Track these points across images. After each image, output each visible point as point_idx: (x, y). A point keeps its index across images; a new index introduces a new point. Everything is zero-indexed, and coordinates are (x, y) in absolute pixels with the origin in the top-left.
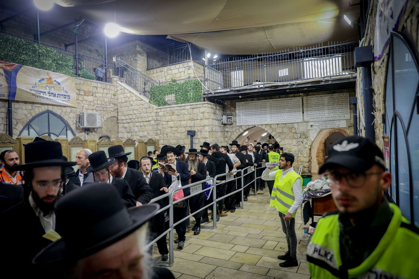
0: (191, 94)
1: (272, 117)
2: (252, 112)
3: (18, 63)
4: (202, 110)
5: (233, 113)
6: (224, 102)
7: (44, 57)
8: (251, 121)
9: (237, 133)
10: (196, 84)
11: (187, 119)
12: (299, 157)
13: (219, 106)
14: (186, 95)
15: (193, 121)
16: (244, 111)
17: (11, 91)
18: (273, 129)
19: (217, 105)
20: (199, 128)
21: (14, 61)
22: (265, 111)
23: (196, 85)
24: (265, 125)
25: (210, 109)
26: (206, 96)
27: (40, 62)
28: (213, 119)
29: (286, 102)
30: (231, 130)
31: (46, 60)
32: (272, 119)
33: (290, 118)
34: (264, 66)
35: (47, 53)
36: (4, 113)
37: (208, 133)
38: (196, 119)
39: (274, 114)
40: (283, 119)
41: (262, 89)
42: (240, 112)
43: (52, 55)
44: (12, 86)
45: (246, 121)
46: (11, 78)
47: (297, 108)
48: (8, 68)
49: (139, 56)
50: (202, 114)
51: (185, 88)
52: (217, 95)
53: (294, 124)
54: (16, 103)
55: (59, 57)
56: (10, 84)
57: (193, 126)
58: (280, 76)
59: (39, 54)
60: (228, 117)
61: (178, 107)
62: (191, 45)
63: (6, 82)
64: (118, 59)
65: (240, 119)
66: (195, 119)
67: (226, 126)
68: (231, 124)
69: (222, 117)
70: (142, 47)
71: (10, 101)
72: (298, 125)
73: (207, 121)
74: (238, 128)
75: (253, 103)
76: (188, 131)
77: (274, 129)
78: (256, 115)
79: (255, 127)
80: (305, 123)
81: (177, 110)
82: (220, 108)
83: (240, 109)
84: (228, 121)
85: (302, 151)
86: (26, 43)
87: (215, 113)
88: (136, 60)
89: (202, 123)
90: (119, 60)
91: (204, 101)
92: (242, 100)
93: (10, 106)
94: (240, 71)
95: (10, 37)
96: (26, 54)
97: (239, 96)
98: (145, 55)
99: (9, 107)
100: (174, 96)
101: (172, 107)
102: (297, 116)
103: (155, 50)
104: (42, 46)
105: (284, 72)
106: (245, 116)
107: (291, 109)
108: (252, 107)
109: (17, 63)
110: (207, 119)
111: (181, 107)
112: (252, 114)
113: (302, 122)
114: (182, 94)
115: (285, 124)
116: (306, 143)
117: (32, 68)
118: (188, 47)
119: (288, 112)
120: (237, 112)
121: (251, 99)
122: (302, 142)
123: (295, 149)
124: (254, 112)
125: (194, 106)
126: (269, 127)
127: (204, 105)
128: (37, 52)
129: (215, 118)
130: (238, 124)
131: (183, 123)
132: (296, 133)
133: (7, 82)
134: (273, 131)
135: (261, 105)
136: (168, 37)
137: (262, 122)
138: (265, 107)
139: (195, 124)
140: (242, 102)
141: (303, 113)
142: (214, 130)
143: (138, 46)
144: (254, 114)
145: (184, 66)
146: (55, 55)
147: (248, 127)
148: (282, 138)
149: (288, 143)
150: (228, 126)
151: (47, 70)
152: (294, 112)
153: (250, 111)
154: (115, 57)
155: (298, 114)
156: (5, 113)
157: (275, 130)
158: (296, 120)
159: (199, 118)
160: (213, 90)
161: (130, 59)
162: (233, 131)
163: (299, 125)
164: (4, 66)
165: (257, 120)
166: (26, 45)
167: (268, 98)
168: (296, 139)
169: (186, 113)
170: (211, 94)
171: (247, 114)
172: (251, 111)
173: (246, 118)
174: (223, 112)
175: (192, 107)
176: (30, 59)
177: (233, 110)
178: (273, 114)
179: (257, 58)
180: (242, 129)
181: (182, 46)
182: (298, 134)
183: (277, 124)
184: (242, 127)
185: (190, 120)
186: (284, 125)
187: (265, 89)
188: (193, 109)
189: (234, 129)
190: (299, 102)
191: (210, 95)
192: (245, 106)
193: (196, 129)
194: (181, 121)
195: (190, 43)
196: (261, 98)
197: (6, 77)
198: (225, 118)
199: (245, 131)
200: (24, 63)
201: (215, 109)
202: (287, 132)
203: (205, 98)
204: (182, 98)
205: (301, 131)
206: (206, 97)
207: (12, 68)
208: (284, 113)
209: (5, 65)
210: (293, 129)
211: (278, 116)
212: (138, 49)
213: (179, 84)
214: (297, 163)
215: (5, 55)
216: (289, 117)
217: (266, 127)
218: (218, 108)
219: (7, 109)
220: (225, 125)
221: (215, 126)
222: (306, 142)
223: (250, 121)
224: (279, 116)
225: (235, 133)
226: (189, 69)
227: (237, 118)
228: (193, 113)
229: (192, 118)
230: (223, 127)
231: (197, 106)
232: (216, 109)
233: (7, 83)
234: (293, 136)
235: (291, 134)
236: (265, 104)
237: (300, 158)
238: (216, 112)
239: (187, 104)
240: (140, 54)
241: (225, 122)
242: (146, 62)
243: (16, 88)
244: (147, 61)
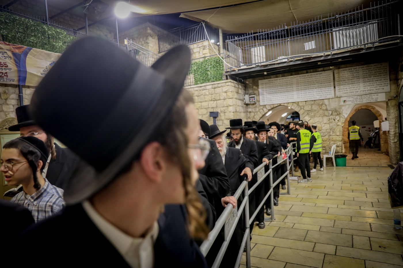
0: (211, 73)
1: (299, 94)
2: (277, 90)
3: (27, 45)
4: (225, 89)
5: (256, 92)
6: (246, 81)
7: (53, 39)
8: (276, 99)
9: (260, 113)
10: (217, 61)
11: (208, 100)
12: (330, 136)
13: (241, 85)
14: (206, 75)
15: (215, 102)
16: (267, 89)
17: (21, 75)
18: (301, 107)
19: (240, 84)
20: (222, 109)
21: (22, 43)
22: (291, 88)
23: (217, 63)
24: (292, 103)
25: (233, 87)
26: (229, 73)
27: (50, 45)
28: (236, 99)
29: (315, 77)
30: (253, 110)
31: (56, 42)
32: (299, 96)
33: (320, 94)
35: (57, 35)
36: (15, 99)
37: (232, 114)
38: (219, 99)
39: (301, 91)
40: (312, 95)
42: (263, 91)
43: (62, 37)
44: (21, 69)
45: (271, 100)
46: (21, 61)
47: (327, 83)
48: (17, 51)
49: (150, 38)
50: (226, 94)
51: (205, 67)
52: (241, 72)
53: (325, 100)
54: (27, 89)
55: (69, 39)
56: (20, 67)
57: (216, 107)
58: (306, 50)
59: (48, 36)
60: (250, 96)
61: (198, 87)
62: (205, 24)
63: (15, 65)
64: (130, 41)
65: (264, 98)
66: (217, 99)
67: (248, 106)
68: (254, 104)
69: (244, 97)
70: (152, 29)
71: (21, 87)
72: (329, 101)
73: (231, 101)
74: (262, 107)
75: (277, 80)
76: (211, 113)
77: (302, 107)
78: (281, 92)
79: (280, 105)
80: (337, 99)
81: (197, 90)
82: (242, 87)
83: (263, 87)
84: (251, 101)
85: (334, 129)
86: (34, 23)
87: (238, 93)
88: (148, 43)
89: (225, 103)
90: (131, 42)
91: (227, 79)
92: (265, 77)
93: (20, 92)
94: (261, 47)
95: (16, 17)
96: (35, 36)
98: (156, 38)
99: (20, 93)
100: (193, 76)
101: (191, 88)
102: (327, 92)
103: (165, 32)
104: (51, 28)
105: (310, 45)
106: (269, 95)
107: (321, 84)
108: (276, 85)
109: (26, 45)
110: (231, 98)
111: (201, 87)
112: (277, 92)
113: (334, 97)
114: (202, 74)
115: (315, 100)
116: (338, 120)
117: (42, 50)
118: (202, 26)
119: (317, 87)
120: (260, 90)
121: (275, 76)
122: (334, 120)
123: (326, 127)
124: (279, 90)
125: (216, 86)
126: (296, 105)
127: (227, 84)
128: (47, 34)
129: (238, 97)
130: (261, 104)
131: (204, 104)
132: (327, 110)
133: (16, 65)
134: (301, 109)
135: (287, 81)
136: (182, 16)
137: (289, 100)
138: (292, 84)
139: (217, 104)
140: (265, 79)
141: (335, 87)
142: (238, 110)
143: (148, 28)
144: (280, 92)
145: (199, 46)
146: (65, 37)
147: (272, 106)
148: (312, 116)
149: (318, 121)
150: (251, 106)
151: (57, 53)
152: (324, 87)
153: (274, 89)
154: (126, 39)
155: (328, 89)
156: (16, 100)
157: (303, 108)
158: (326, 95)
159: (222, 98)
160: (237, 67)
161: (141, 42)
162: (257, 111)
163: (331, 101)
164: (13, 49)
165: (283, 98)
166: (34, 26)
167: (294, 73)
168: (327, 116)
169: (207, 93)
170: (235, 72)
171: (272, 93)
172: (275, 88)
173: (271, 96)
174: (245, 92)
175: (214, 86)
176: (40, 42)
177: (255, 89)
178: (300, 91)
179: (286, 28)
180: (266, 108)
181: (195, 26)
182: (330, 110)
183: (306, 101)
184: (266, 106)
185: (211, 101)
186: (313, 102)
187: (295, 63)
188: (215, 89)
189: (257, 109)
190: (330, 76)
191: (233, 73)
192: (268, 84)
193: (219, 110)
194: (201, 102)
195: (204, 21)
196: (286, 74)
197: (14, 60)
198: (247, 97)
199: (269, 110)
200: (34, 45)
201: (237, 88)
202: (316, 109)
203: (228, 76)
204: (202, 78)
205: (332, 107)
206: (228, 75)
207: (21, 50)
208: (313, 89)
209: (13, 47)
210: (324, 105)
211: (306, 92)
212: (149, 31)
213: (197, 63)
214: (329, 143)
215: (13, 37)
216: (318, 93)
217: (292, 105)
218: (240, 86)
219: (18, 95)
220: (247, 105)
221: (238, 106)
222: (338, 119)
223: (275, 99)
224: (308, 92)
225: (259, 113)
226: (204, 49)
227: (261, 97)
228: (215, 92)
229: (214, 99)
230: (245, 107)
231: (219, 85)
232: (239, 88)
233: (17, 67)
234: (323, 113)
235: (321, 112)
236: (291, 81)
237: (332, 137)
238: (239, 91)
239: (208, 84)
240: (151, 37)
241: (247, 102)
242: (158, 45)
243: (26, 71)
244: (159, 44)
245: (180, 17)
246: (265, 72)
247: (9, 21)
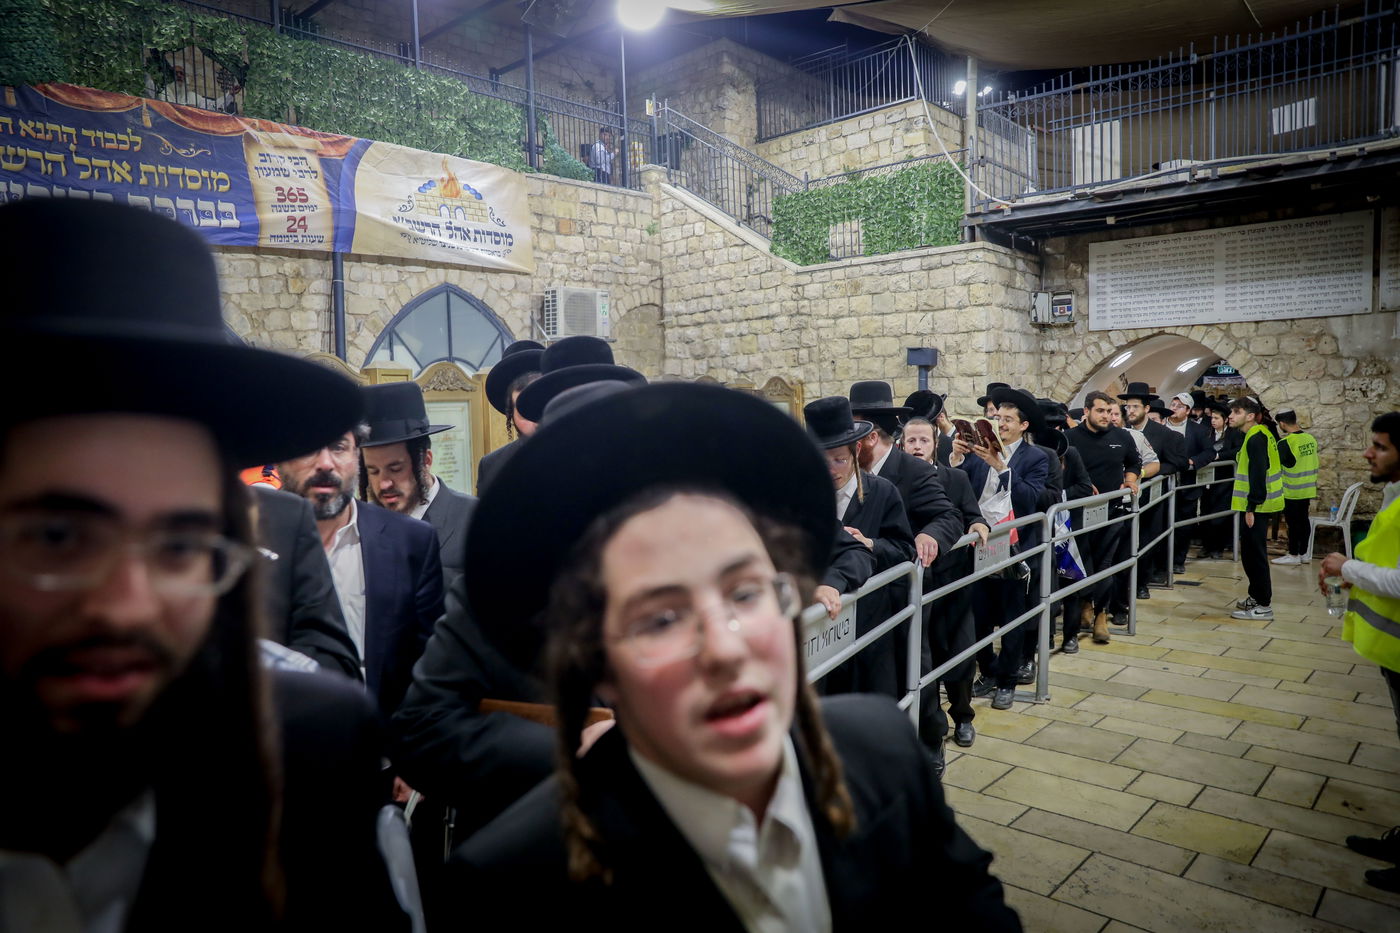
0: (922, 218)
1: (1234, 295)
2: (1154, 279)
3: (359, 134)
4: (963, 273)
5: (1077, 284)
6: (1042, 244)
7: (431, 110)
8: (1149, 311)
9: (1088, 357)
10: (943, 177)
11: (907, 308)
12: (1344, 449)
13: (1024, 260)
14: (903, 222)
15: (930, 314)
16: (1119, 275)
17: (341, 225)
18: (1237, 343)
19: (1019, 254)
20: (951, 340)
21: (346, 126)
22: (1207, 274)
23: (942, 183)
24: (1205, 327)
25: (993, 267)
26: (980, 220)
27: (421, 128)
28: (1002, 306)
29: (1301, 233)
30: (1065, 347)
31: (438, 118)
32: (1234, 301)
33: (1315, 298)
34: (1208, 95)
35: (440, 95)
36: (323, 294)
37: (984, 357)
38: (942, 305)
39: (1243, 284)
40: (1285, 301)
41: (1206, 185)
42: (1104, 281)
43: (456, 101)
44: (343, 207)
45: (1128, 312)
46: (341, 182)
47: (1349, 257)
48: (332, 153)
49: (731, 93)
50: (966, 289)
51: (901, 195)
52: (1020, 215)
53: (1332, 320)
54: (355, 263)
55: (476, 107)
56: (339, 200)
57: (930, 331)
58: (1276, 132)
59: (418, 101)
60: (1055, 298)
61: (874, 263)
62: (917, 41)
63: (326, 196)
64: (663, 106)
65: (1104, 305)
66: (936, 307)
67: (1048, 333)
68: (1066, 326)
69: (1033, 299)
70: (739, 62)
71: (339, 257)
72: (1349, 326)
73: (984, 314)
74: (1094, 338)
75: (1157, 243)
76: (911, 350)
77: (1243, 343)
78: (1169, 288)
79: (1162, 333)
80: (1382, 316)
81: (871, 275)
82: (1027, 265)
83: (1104, 269)
84: (1057, 314)
85: (1361, 428)
86: (380, 67)
87: (1009, 286)
88: (721, 109)
89: (961, 320)
90: (666, 108)
91: (973, 239)
92: (1114, 233)
93: (337, 273)
94: (1106, 125)
95: (334, 52)
96: (381, 103)
97: (1105, 216)
98: (751, 88)
99: (335, 277)
100: (861, 225)
101: (851, 266)
102: (1344, 289)
103: (783, 69)
104: (425, 76)
105: (1294, 115)
106: (1123, 295)
107: (1322, 259)
108: (1152, 260)
109: (355, 134)
110: (982, 305)
111: (884, 263)
112: (1152, 286)
113: (1370, 310)
114: (890, 219)
115: (1292, 320)
116: (1380, 396)
117: (399, 146)
118: (905, 48)
119: (1306, 272)
120: (1092, 278)
121: (1149, 228)
122: (1364, 393)
123: (1327, 417)
124: (1159, 279)
125: (935, 260)
126: (1220, 335)
127: (973, 256)
128: (413, 95)
129: (1009, 301)
130: (1094, 324)
131: (893, 321)
132: (1337, 355)
133: (329, 195)
134: (1237, 349)
135: (1192, 250)
136: (836, 17)
137: (1193, 314)
138: (1209, 258)
139: (934, 322)
140: (1111, 239)
141: (1376, 274)
142: (1006, 344)
143: (726, 59)
144: (1162, 284)
145: (891, 120)
146: (465, 102)
147: (1132, 336)
148: (1277, 375)
149: (1299, 395)
150: (1056, 332)
151: (441, 151)
152: (1335, 272)
153: (1144, 273)
154: (651, 99)
155: (1350, 278)
156: (326, 297)
157: (1245, 345)
158: (1341, 303)
159: (951, 302)
160: (1009, 199)
161: (701, 105)
162: (1075, 350)
163: (1355, 325)
164: (321, 146)
165: (1172, 309)
166: (379, 73)
167: (1220, 220)
168: (1334, 378)
169: (905, 286)
170: (1001, 214)
171: (1133, 288)
172: (1146, 273)
173: (1128, 300)
174: (1038, 282)
175: (926, 262)
176: (393, 121)
177: (1075, 272)
178: (1238, 285)
179: (1192, 62)
180: (1111, 343)
181: (882, 48)
182: (1348, 358)
183: (1257, 322)
184: (1110, 334)
185: (916, 310)
186: (1284, 327)
187: (1217, 186)
188: (931, 272)
189: (1079, 344)
190: (1360, 230)
191: (995, 218)
192: (1124, 257)
193: (938, 343)
194: (883, 314)
195: (911, 32)
196: (1190, 224)
197: (325, 179)
198: (1043, 301)
199: (1120, 350)
200: (373, 132)
201: (1009, 269)
202: (1295, 351)
203: (977, 230)
204: (889, 233)
205: (1360, 347)
206: (978, 225)
207: (344, 150)
208: (1289, 277)
209: (322, 142)
210: (1326, 338)
211: (1260, 289)
212: (728, 68)
213: (877, 184)
214: (1334, 474)
215: (323, 111)
216: (1308, 292)
217: (1207, 333)
218: (1021, 264)
219: (330, 283)
220: (1043, 327)
221: (1009, 331)
222: (1381, 390)
223: (1142, 311)
224: (1266, 289)
225: (1082, 357)
226: (907, 130)
227: (1093, 301)
228: (929, 283)
229: (926, 304)
230: (1036, 335)
231: (946, 260)
232: (1015, 269)
233: (330, 201)
234: (1322, 368)
235: (1314, 361)
236: (1208, 247)
237: (1348, 453)
238: (1014, 281)
239: (909, 253)
240: (734, 86)
241: (1044, 315)
242: (754, 115)
243: (355, 212)
244: (759, 110)
245: (830, 19)
246: (1111, 215)
247: (315, 65)
